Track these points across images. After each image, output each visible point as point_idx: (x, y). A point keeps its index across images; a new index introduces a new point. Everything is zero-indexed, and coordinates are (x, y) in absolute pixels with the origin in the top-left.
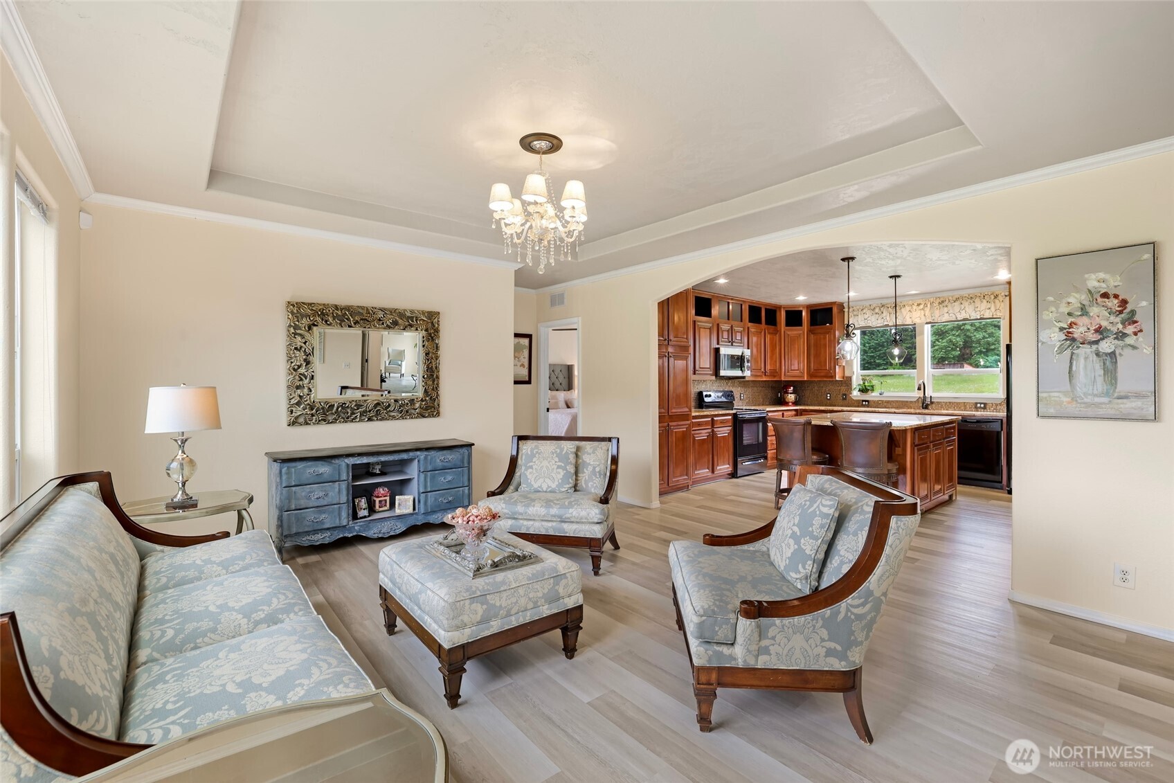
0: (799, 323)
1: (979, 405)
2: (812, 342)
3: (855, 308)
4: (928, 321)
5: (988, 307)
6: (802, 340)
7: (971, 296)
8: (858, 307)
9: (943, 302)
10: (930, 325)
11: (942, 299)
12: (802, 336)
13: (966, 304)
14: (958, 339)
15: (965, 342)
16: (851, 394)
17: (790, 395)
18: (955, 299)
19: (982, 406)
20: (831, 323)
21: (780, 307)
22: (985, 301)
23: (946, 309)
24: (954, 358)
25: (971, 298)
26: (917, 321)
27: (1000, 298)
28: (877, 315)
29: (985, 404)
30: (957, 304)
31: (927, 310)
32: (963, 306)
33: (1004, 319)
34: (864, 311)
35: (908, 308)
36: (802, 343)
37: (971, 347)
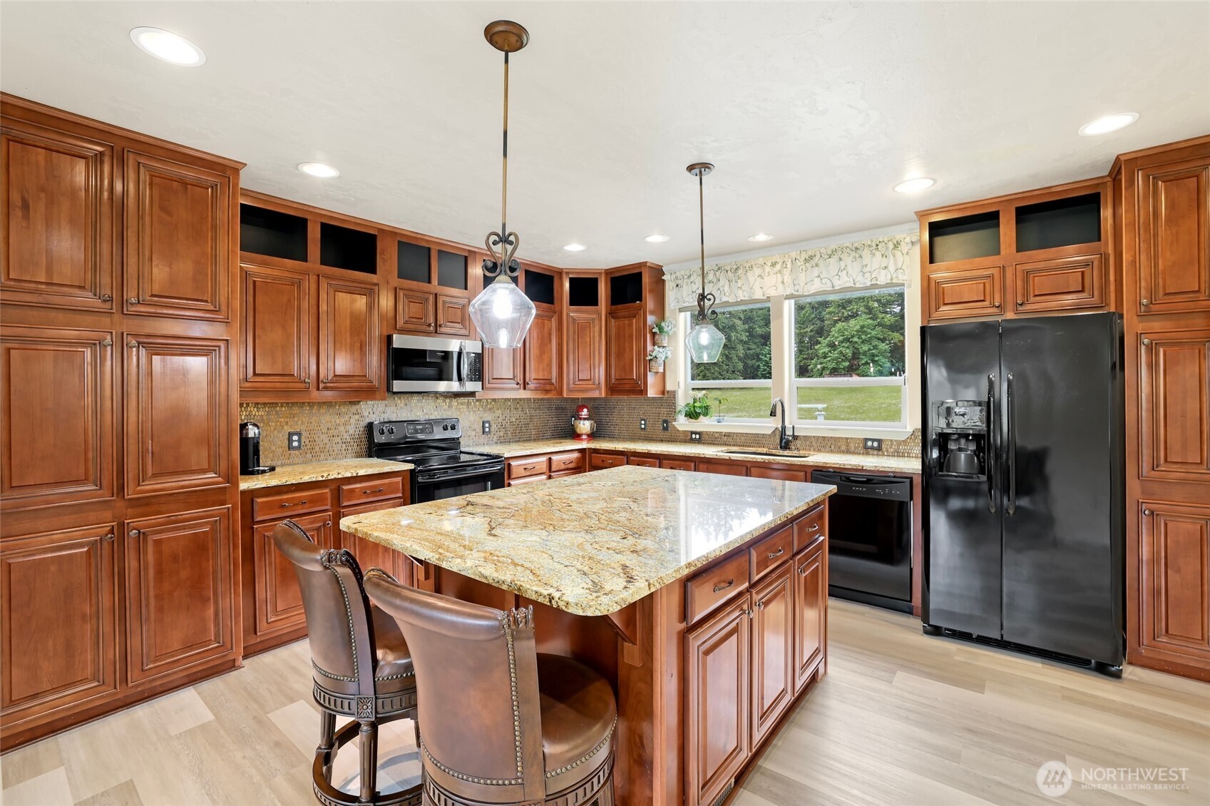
0: (593, 301)
1: (869, 443)
2: (613, 332)
3: (678, 274)
4: (788, 292)
5: (883, 266)
6: (597, 329)
7: (856, 245)
8: (683, 273)
9: (811, 257)
10: (793, 301)
11: (810, 253)
12: (597, 322)
13: (848, 260)
14: (848, 351)
15: (854, 354)
16: (675, 420)
17: (582, 422)
18: (830, 252)
19: (876, 444)
20: (641, 300)
21: (560, 273)
22: (878, 254)
23: (816, 271)
24: (844, 369)
25: (857, 249)
26: (772, 293)
27: (904, 247)
28: (711, 285)
29: (880, 441)
30: (833, 260)
31: (787, 272)
32: (843, 264)
33: (910, 286)
34: (692, 279)
35: (757, 271)
36: (597, 334)
37: (858, 358)
